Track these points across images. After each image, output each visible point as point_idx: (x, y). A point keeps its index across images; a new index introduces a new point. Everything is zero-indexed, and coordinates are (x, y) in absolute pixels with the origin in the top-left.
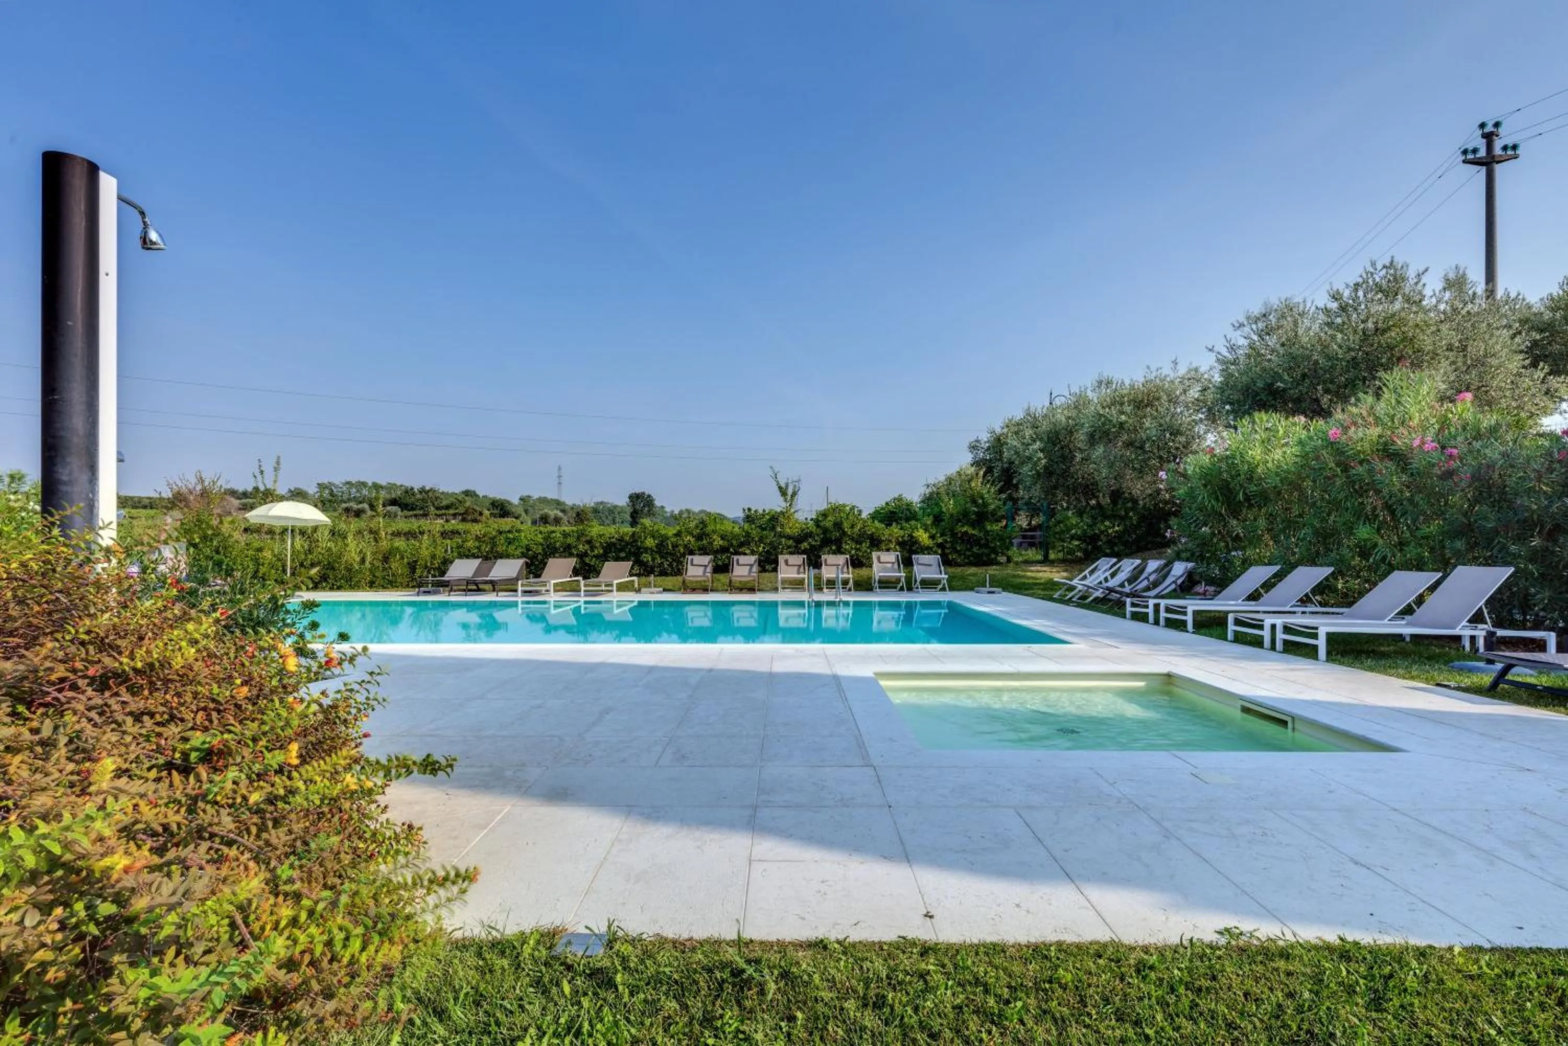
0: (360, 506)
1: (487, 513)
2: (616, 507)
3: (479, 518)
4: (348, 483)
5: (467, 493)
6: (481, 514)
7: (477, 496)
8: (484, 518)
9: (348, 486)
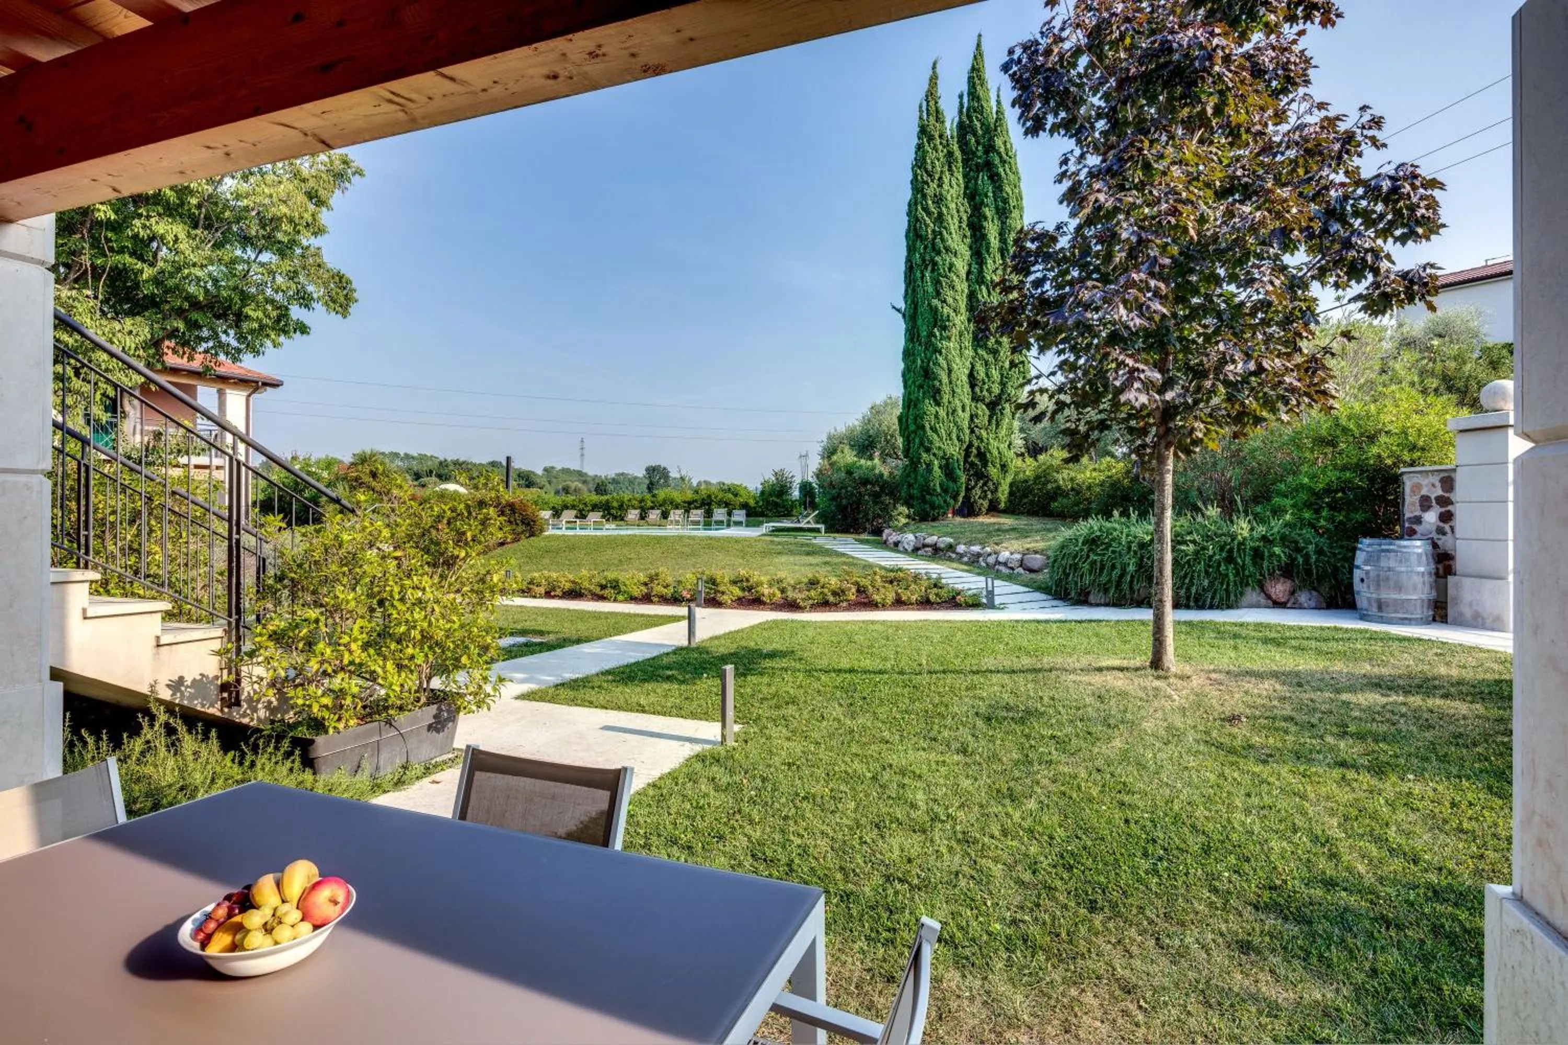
2: (636, 478)
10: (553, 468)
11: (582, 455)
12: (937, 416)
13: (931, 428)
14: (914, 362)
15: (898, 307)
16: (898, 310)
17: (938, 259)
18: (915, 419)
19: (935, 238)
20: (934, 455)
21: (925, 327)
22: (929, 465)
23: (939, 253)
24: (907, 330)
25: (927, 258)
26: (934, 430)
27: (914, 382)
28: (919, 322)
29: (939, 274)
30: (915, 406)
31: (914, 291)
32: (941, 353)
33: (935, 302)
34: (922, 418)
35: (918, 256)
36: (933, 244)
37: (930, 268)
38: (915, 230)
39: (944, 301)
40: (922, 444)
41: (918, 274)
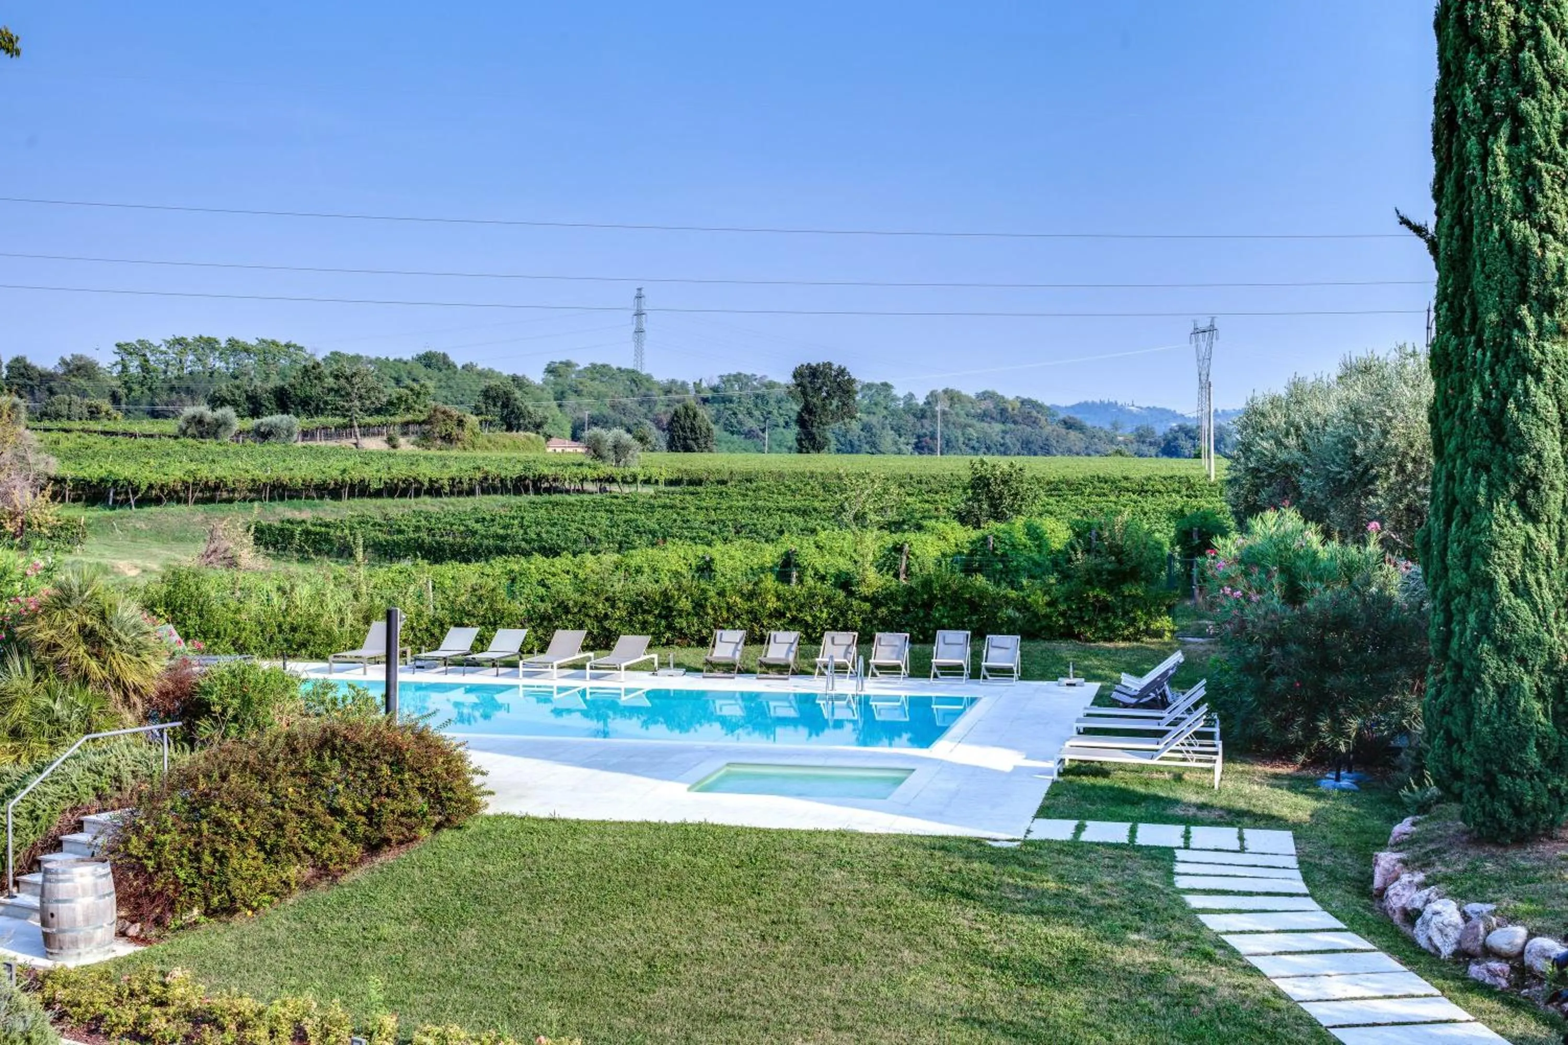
0: (220, 412)
1: (472, 420)
2: (771, 385)
3: (456, 431)
4: (180, 342)
5: (428, 360)
6: (461, 423)
7: (450, 366)
8: (466, 434)
9: (178, 348)
10: (568, 364)
11: (639, 331)
12: (1529, 551)
13: (1513, 585)
14: (1463, 389)
15: (1416, 220)
16: (1419, 230)
17: (1527, 106)
18: (1467, 554)
19: (1518, 46)
20: (1522, 661)
21: (1493, 298)
22: (1507, 692)
23: (1530, 90)
24: (1442, 297)
25: (1499, 100)
26: (1519, 588)
27: (1462, 449)
28: (1478, 280)
29: (1533, 151)
30: (1467, 518)
31: (1460, 188)
32: (1539, 377)
33: (1521, 229)
34: (1486, 557)
35: (1469, 96)
36: (1515, 60)
37: (1504, 132)
38: (1461, 19)
39: (1549, 227)
40: (1485, 628)
41: (1472, 145)
